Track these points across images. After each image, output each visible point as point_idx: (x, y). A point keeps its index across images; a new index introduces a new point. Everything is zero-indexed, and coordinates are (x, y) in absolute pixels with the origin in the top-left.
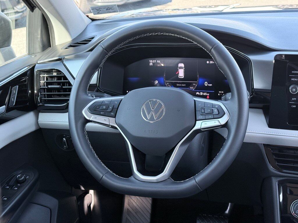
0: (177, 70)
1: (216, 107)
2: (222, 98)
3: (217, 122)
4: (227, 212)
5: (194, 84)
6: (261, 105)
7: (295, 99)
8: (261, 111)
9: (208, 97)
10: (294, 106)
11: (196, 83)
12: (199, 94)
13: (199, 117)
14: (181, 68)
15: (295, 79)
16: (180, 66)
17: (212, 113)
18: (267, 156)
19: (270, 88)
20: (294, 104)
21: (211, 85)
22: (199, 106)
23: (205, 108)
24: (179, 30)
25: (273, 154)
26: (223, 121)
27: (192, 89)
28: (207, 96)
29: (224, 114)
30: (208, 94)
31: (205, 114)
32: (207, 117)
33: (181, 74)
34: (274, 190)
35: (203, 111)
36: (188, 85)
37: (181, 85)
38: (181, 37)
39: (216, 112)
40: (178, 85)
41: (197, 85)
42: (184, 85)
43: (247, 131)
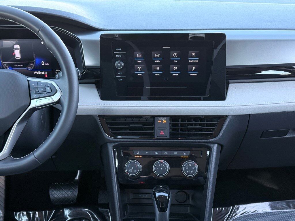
0: (13, 52)
1: (49, 85)
2: (56, 76)
3: (50, 99)
4: (77, 178)
5: (32, 64)
6: (94, 81)
7: (121, 73)
8: (94, 85)
9: (46, 76)
10: (120, 80)
11: (33, 63)
12: (37, 73)
13: (33, 96)
14: (17, 49)
15: (120, 56)
16: (16, 47)
17: (45, 91)
18: (102, 125)
19: (99, 65)
20: (120, 78)
21: (47, 64)
22: (32, 85)
23: (38, 87)
24: (4, 13)
25: (107, 123)
26: (56, 98)
27: (30, 69)
28: (45, 74)
29: (57, 91)
30: (46, 73)
31: (39, 93)
32: (41, 95)
33: (18, 54)
34: (110, 154)
35: (37, 90)
36: (26, 65)
37: (18, 66)
38: (8, 20)
39: (48, 90)
40: (15, 66)
41: (35, 66)
42: (21, 66)
43: (79, 105)
